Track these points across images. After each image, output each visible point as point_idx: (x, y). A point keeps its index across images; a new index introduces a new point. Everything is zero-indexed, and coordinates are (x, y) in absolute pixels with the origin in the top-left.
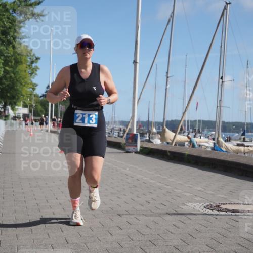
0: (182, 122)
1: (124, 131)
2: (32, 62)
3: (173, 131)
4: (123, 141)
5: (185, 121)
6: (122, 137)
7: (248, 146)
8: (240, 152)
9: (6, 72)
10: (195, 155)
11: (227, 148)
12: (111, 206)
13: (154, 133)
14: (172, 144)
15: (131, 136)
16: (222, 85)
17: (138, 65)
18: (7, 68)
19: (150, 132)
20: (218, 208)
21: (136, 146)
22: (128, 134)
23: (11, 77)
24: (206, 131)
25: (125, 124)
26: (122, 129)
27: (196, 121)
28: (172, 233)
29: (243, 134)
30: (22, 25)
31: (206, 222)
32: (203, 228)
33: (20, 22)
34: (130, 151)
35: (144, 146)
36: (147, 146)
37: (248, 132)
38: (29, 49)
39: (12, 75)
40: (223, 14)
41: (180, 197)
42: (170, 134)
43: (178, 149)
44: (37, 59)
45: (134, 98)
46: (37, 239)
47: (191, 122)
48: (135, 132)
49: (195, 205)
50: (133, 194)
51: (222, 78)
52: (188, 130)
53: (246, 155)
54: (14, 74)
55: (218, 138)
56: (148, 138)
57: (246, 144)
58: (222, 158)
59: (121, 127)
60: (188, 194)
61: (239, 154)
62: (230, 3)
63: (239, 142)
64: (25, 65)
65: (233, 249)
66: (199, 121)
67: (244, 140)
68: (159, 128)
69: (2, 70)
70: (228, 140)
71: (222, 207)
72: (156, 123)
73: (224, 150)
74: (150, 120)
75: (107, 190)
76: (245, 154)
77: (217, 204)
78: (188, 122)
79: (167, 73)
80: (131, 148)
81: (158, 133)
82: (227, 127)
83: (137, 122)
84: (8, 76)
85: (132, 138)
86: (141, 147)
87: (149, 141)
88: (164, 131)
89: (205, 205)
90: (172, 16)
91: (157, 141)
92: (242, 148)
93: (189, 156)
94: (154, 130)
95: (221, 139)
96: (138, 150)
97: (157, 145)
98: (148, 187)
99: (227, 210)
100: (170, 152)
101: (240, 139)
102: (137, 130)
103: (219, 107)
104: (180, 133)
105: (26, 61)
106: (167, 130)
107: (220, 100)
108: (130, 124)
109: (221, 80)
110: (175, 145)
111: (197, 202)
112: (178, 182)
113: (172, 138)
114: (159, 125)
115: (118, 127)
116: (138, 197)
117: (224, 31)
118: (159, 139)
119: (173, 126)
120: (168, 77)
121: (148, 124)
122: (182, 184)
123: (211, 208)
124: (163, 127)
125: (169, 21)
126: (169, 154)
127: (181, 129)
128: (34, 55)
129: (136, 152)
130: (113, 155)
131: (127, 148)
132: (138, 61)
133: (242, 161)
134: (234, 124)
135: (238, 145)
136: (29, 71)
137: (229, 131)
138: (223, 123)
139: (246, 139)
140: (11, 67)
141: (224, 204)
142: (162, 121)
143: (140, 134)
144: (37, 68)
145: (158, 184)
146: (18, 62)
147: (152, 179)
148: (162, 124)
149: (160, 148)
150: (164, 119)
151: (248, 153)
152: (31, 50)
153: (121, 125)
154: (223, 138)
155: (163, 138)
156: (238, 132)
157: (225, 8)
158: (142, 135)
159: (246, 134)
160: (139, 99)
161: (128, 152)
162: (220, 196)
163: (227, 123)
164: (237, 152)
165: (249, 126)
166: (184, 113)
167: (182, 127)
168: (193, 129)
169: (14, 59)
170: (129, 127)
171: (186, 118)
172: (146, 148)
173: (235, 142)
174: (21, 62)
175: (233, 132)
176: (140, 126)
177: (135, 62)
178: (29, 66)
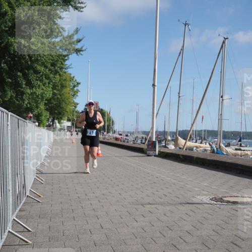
0: (191, 131)
1: (146, 139)
2: (74, 87)
3: (184, 139)
4: (145, 147)
5: (193, 131)
6: (144, 143)
7: (244, 150)
8: (238, 155)
9: (54, 94)
10: (202, 157)
11: (227, 152)
12: (136, 199)
13: (169, 141)
14: (183, 149)
15: (151, 143)
16: (222, 102)
17: (156, 87)
18: (55, 91)
19: (166, 139)
20: (221, 200)
21: (155, 151)
22: (148, 141)
23: (58, 98)
24: (210, 138)
25: (147, 133)
26: (144, 138)
27: (202, 130)
28: (185, 220)
29: (240, 141)
30: (66, 58)
31: (212, 211)
32: (210, 216)
33: (65, 56)
34: (151, 154)
35: (162, 151)
36: (163, 151)
37: (244, 139)
38: (72, 76)
39: (59, 96)
40: (222, 47)
41: (190, 191)
42: (181, 141)
43: (188, 153)
44: (78, 84)
45: (153, 113)
46: (79, 225)
47: (198, 131)
48: (154, 140)
49: (203, 197)
50: (153, 188)
51: (222, 97)
52: (196, 137)
53: (243, 157)
54: (61, 96)
55: (220, 144)
56: (164, 144)
57: (242, 148)
58: (223, 160)
59: (143, 136)
60: (197, 189)
61: (237, 157)
62: (227, 38)
63: (236, 147)
64: (68, 89)
65: (234, 233)
66: (205, 131)
67: (241, 145)
68: (173, 136)
69: (52, 92)
70: (228, 145)
71: (224, 199)
72: (171, 132)
73: (225, 153)
74: (166, 130)
75: (132, 185)
76: (241, 156)
77: (221, 196)
78: (196, 131)
79: (179, 93)
80: (151, 153)
81: (172, 140)
82: (227, 135)
83: (156, 132)
84: (56, 97)
85: (152, 145)
86: (159, 151)
87: (165, 147)
88: (177, 139)
89: (211, 198)
90: (182, 49)
91: (172, 147)
92: (239, 152)
93: (197, 158)
94: (169, 138)
95: (222, 145)
96: (157, 153)
97: (172, 150)
98: (165, 183)
99: (228, 202)
100: (182, 155)
101: (238, 144)
102: (156, 138)
103: (220, 120)
104: (189, 140)
105: (69, 85)
106: (179, 137)
107: (221, 115)
108: (150, 134)
109: (221, 99)
110: (186, 150)
111: (204, 195)
112: (189, 179)
113: (183, 145)
114: (173, 134)
115: (141, 136)
116: (157, 191)
117: (223, 60)
118: (173, 145)
119: (184, 135)
120: (179, 97)
121: (165, 133)
122: (191, 181)
123: (216, 200)
124: (176, 136)
125: (180, 53)
126: (181, 157)
127: (190, 137)
128: (76, 80)
129: (155, 156)
130: (137, 158)
131: (148, 152)
132: (156, 84)
133: (239, 162)
134: (232, 133)
135: (236, 149)
136: (72, 93)
137: (229, 138)
138: (224, 132)
139: (242, 145)
140: (58, 90)
141: (226, 197)
142: (175, 131)
143: (158, 141)
144: (78, 91)
145: (173, 181)
146: (63, 86)
147: (168, 177)
148: (175, 133)
149: (174, 152)
150: (177, 130)
151: (244, 155)
152: (74, 77)
153: (143, 134)
154: (224, 144)
155: (176, 144)
156: (235, 139)
157: (224, 42)
158: (160, 142)
159: (242, 140)
160: (157, 113)
161: (148, 156)
162: (222, 190)
163: (227, 132)
164: (235, 155)
165: (244, 134)
166: (192, 125)
167: (191, 135)
168: (200, 137)
169: (60, 84)
170: (149, 136)
171: (194, 128)
172: (163, 152)
173: (234, 147)
174: (66, 86)
175: (232, 139)
176: (158, 135)
177: (154, 85)
178: (72, 89)
